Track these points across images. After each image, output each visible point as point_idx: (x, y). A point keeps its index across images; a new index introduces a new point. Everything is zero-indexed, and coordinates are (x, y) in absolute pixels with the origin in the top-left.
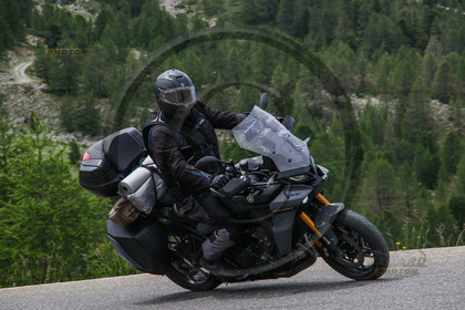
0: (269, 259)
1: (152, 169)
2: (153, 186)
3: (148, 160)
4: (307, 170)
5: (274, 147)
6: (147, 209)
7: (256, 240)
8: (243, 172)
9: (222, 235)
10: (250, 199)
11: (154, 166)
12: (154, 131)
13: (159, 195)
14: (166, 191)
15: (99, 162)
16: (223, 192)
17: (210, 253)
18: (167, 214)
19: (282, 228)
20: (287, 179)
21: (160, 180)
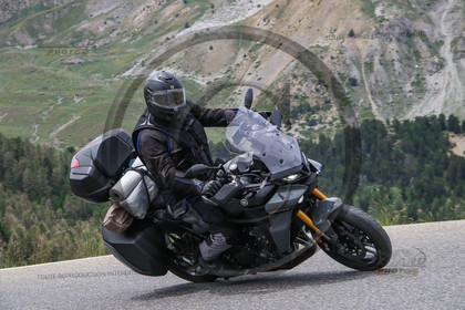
0: (269, 256)
1: (142, 172)
2: (145, 189)
3: (137, 162)
4: (300, 168)
5: (264, 149)
6: (140, 214)
7: (254, 238)
8: (234, 177)
9: (219, 240)
10: (244, 202)
11: (144, 168)
12: (143, 136)
13: (152, 198)
14: (159, 193)
15: (89, 170)
16: (215, 200)
17: (208, 255)
18: (161, 216)
19: (279, 228)
20: (280, 180)
21: (152, 183)
